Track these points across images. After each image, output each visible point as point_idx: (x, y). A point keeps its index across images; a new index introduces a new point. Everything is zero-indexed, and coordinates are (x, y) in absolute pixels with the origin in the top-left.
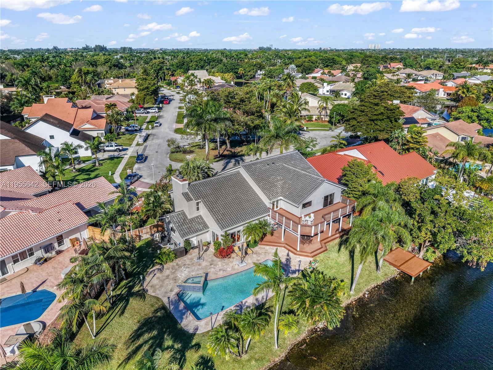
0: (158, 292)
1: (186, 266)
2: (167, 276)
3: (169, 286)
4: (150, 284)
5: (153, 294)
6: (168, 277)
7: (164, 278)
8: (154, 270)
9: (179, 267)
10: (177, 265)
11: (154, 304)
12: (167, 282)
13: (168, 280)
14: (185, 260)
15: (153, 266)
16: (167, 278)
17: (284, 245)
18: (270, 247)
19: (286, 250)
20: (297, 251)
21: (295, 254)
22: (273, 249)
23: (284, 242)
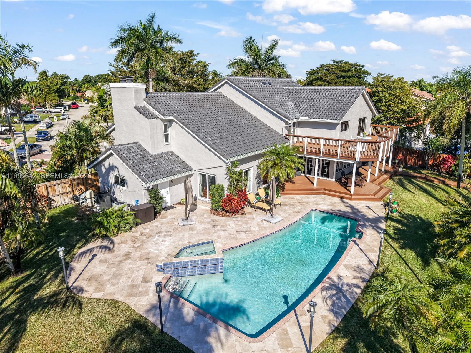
0: (110, 288)
1: (162, 234)
2: (125, 255)
3: (136, 273)
4: (86, 275)
5: (99, 295)
6: (127, 256)
7: (118, 259)
8: (91, 250)
9: (147, 238)
10: (142, 234)
11: (107, 317)
12: (127, 265)
13: (129, 261)
14: (157, 226)
15: (87, 242)
16: (127, 259)
17: (322, 191)
18: (301, 196)
19: (330, 197)
20: (351, 195)
21: (350, 199)
22: (308, 198)
23: (319, 187)
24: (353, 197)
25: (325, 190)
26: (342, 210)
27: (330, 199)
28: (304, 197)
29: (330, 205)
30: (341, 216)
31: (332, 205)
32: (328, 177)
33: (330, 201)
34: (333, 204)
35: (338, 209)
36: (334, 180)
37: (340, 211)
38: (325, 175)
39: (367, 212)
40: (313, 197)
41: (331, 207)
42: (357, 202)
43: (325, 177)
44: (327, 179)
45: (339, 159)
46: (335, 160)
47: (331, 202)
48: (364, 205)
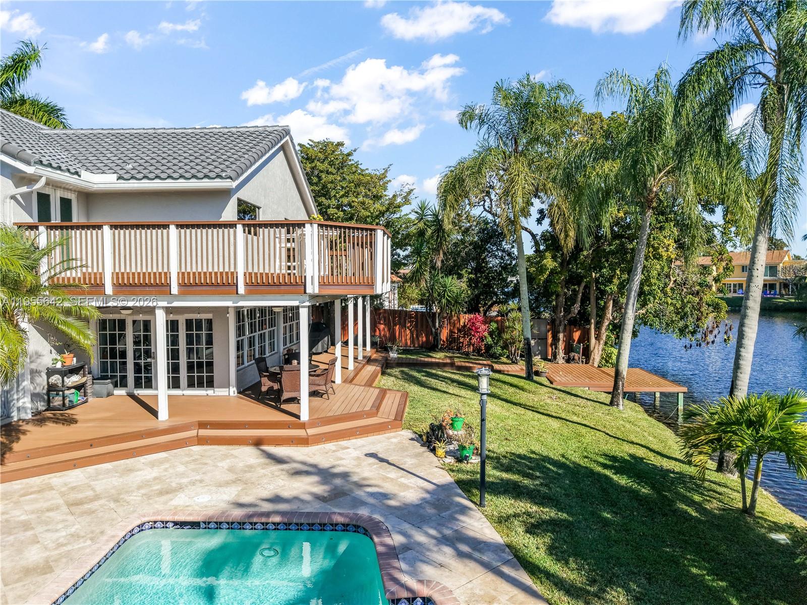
17: (193, 433)
18: (91, 469)
19: (223, 448)
20: (303, 426)
21: (304, 442)
22: (130, 470)
23: (179, 421)
24: (311, 431)
25: (202, 425)
26: (286, 494)
27: (226, 456)
28: (108, 471)
29: (227, 484)
30: (287, 526)
31: (235, 482)
32: (210, 384)
33: (225, 464)
34: (239, 478)
35: (266, 494)
36: (233, 391)
37: (276, 499)
38: (200, 379)
39: (385, 479)
40: (152, 464)
41: (230, 494)
42: (330, 446)
43: (201, 385)
44: (210, 392)
45: (243, 297)
46: (229, 304)
47: (231, 470)
48: (359, 453)
